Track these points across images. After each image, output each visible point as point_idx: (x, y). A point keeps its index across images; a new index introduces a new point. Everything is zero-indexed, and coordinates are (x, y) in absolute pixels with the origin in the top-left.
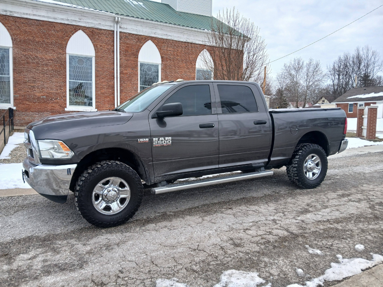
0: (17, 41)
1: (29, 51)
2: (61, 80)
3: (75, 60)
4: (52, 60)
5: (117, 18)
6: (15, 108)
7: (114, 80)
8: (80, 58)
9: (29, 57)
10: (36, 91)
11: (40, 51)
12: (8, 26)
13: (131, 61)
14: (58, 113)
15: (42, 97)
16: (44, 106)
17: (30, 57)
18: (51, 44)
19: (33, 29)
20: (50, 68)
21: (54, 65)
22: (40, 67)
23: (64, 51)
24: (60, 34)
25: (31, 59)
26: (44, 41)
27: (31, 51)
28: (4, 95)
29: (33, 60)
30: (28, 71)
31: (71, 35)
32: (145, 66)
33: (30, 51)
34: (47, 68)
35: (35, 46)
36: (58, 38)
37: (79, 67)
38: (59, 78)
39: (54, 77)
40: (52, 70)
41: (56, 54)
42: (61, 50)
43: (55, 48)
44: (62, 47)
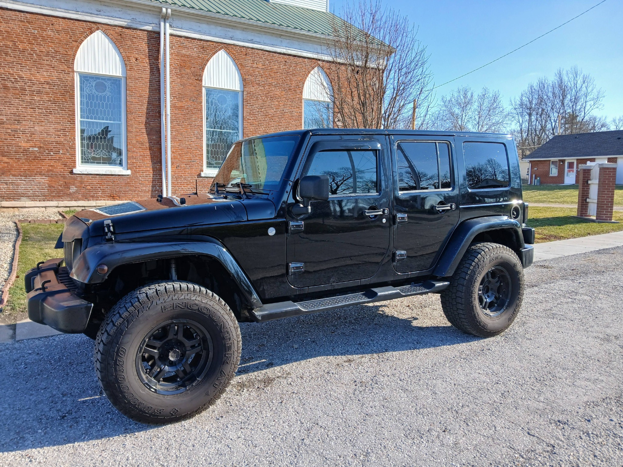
1: (6, 67)
2: (65, 119)
3: (90, 83)
4: (48, 83)
5: (164, 10)
7: (160, 118)
8: (100, 81)
9: (7, 78)
10: (20, 138)
11: (28, 68)
13: (190, 86)
14: (62, 177)
15: (31, 149)
16: (35, 165)
17: (9, 78)
18: (48, 55)
19: (13, 28)
20: (45, 98)
21: (53, 93)
22: (27, 95)
23: (70, 68)
24: (62, 36)
25: (10, 81)
26: (33, 50)
27: (11, 67)
29: (13, 83)
30: (5, 102)
31: (82, 38)
32: (215, 95)
33: (9, 67)
34: (41, 98)
35: (18, 57)
36: (59, 43)
37: (97, 96)
38: (61, 115)
39: (52, 114)
40: (48, 101)
41: (57, 72)
42: (66, 65)
43: (55, 61)
44: (66, 61)
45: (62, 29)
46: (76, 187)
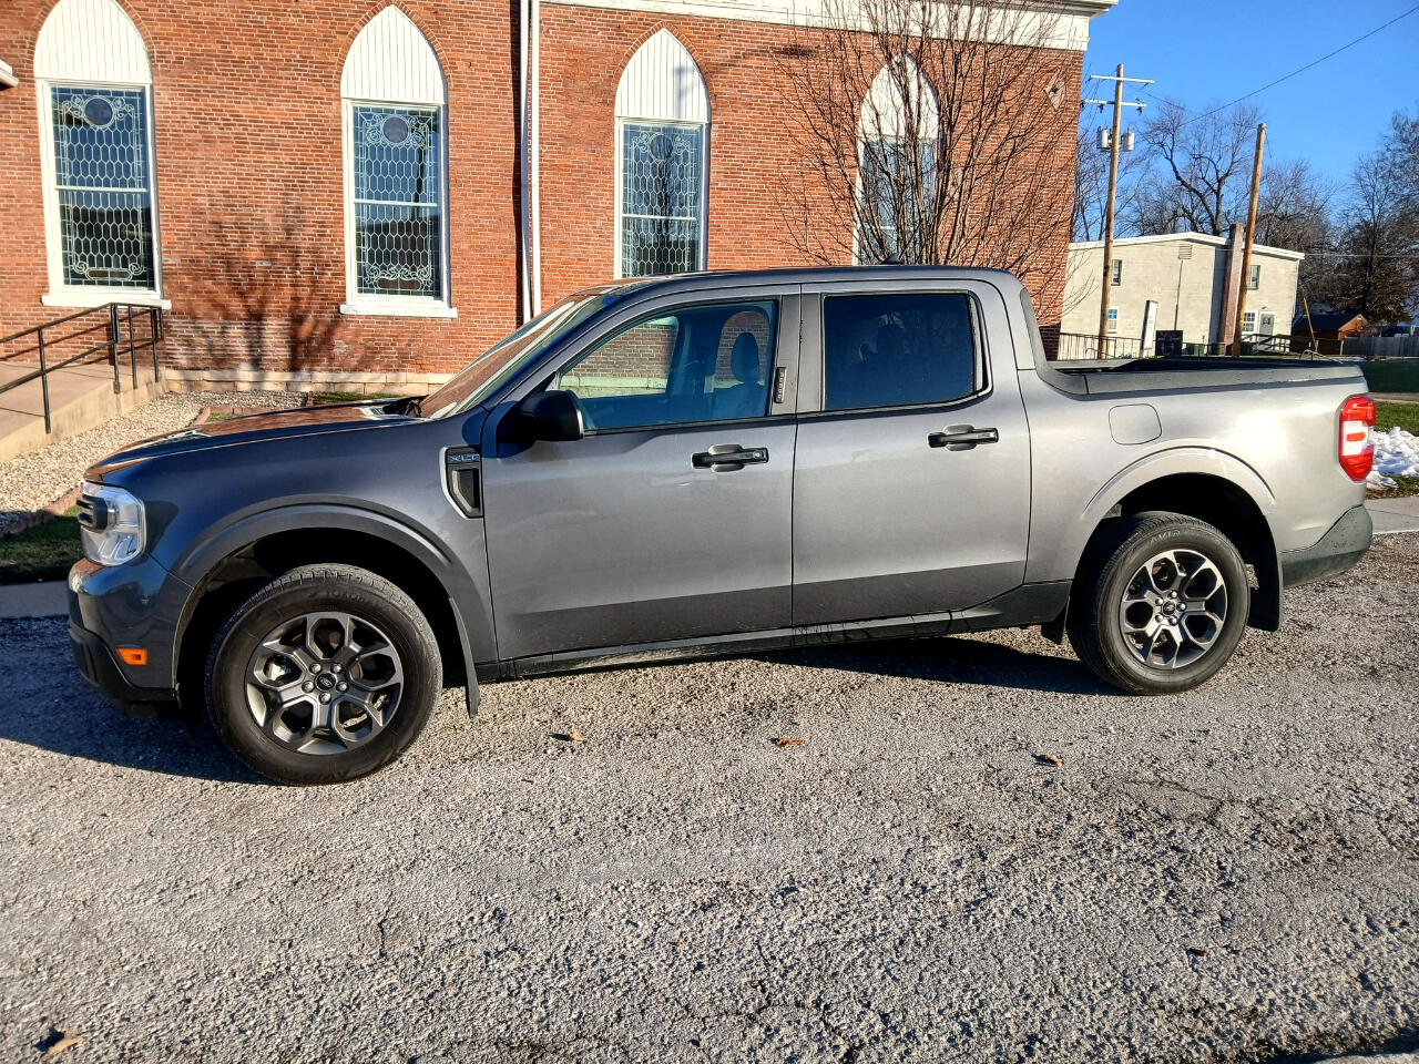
0: (167, 62)
1: (208, 96)
2: (323, 200)
3: (374, 123)
4: (289, 126)
6: (167, 305)
7: (520, 193)
8: (396, 116)
9: (211, 119)
10: (237, 242)
11: (249, 96)
12: (135, 8)
13: (587, 118)
15: (257, 264)
17: (214, 119)
18: (288, 65)
19: (221, 15)
20: (284, 156)
21: (299, 146)
22: (249, 152)
23: (333, 91)
24: (316, 25)
25: (217, 124)
26: (259, 57)
27: (218, 97)
28: (133, 259)
29: (223, 129)
30: (208, 168)
31: (357, 25)
32: (645, 136)
33: (213, 96)
34: (276, 158)
35: (232, 75)
36: (310, 40)
37: (389, 149)
38: (315, 193)
39: (297, 190)
40: (291, 163)
41: (306, 102)
42: (323, 85)
43: (302, 79)
44: (325, 76)
45: (317, 9)
46: (347, 344)
